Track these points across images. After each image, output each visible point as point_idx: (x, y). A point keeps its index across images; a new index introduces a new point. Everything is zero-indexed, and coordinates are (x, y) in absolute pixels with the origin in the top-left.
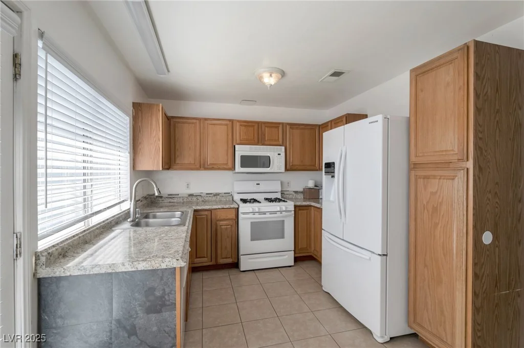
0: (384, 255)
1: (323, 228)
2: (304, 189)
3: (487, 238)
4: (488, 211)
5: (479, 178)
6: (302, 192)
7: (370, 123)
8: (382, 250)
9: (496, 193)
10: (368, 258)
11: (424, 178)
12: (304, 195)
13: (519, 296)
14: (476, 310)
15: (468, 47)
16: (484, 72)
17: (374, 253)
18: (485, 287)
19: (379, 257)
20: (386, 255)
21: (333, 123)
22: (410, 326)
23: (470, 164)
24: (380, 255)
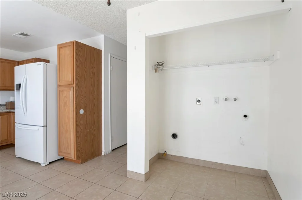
0: (45, 126)
1: (15, 122)
2: (6, 103)
3: (82, 112)
4: (82, 102)
5: (78, 90)
6: (5, 105)
7: (37, 65)
8: (44, 124)
9: (85, 96)
10: (37, 129)
11: (62, 91)
12: (6, 107)
13: (95, 131)
14: (77, 137)
15: (73, 43)
16: (79, 53)
17: (40, 126)
18: (81, 129)
19: (42, 127)
20: (46, 126)
21: (27, 61)
22: (59, 155)
23: (74, 85)
24: (43, 126)
